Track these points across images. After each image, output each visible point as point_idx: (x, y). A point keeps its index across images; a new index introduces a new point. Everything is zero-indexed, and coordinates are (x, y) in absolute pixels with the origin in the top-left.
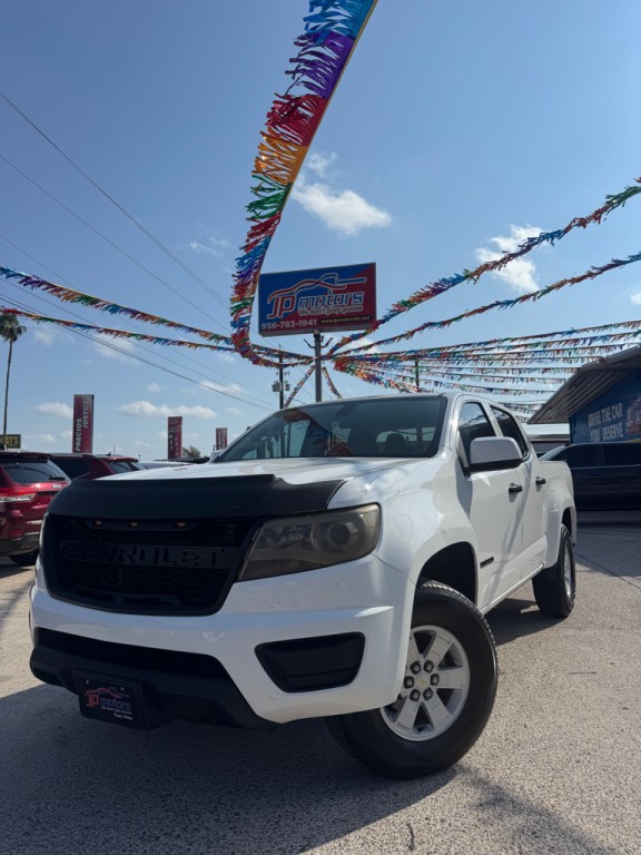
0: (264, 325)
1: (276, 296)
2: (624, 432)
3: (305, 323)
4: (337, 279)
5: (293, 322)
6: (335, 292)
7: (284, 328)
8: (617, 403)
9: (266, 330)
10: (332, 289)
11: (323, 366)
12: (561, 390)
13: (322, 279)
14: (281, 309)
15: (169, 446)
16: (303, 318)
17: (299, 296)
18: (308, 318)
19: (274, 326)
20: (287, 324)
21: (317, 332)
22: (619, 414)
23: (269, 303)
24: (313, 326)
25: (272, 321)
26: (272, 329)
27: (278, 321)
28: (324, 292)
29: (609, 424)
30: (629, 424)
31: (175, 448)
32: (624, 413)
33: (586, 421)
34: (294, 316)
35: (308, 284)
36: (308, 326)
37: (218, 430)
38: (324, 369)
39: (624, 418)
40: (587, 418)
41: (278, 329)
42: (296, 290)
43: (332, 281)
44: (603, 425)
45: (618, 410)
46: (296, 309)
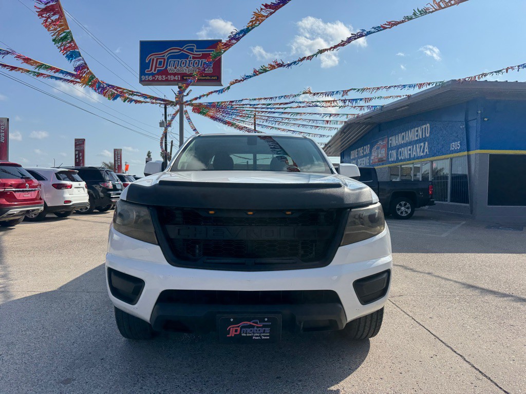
0: (143, 78)
1: (152, 57)
2: (369, 162)
3: (172, 78)
4: (195, 49)
5: (164, 76)
6: (193, 58)
7: (158, 80)
8: (367, 145)
9: (145, 81)
10: (192, 56)
11: (185, 109)
12: (336, 135)
13: (185, 48)
14: (156, 67)
15: (76, 159)
16: (171, 74)
17: (168, 59)
18: (175, 74)
19: (151, 78)
20: (160, 78)
21: (180, 84)
22: (367, 151)
23: (147, 61)
24: (178, 81)
25: (149, 75)
26: (149, 80)
27: (153, 75)
28: (187, 57)
29: (362, 157)
30: (372, 158)
31: (79, 160)
32: (371, 151)
33: (350, 155)
34: (165, 72)
35: (175, 51)
36: (175, 80)
37: (115, 150)
38: (186, 112)
39: (370, 154)
40: (350, 154)
41: (153, 80)
42: (166, 55)
43: (192, 50)
44: (359, 158)
45: (367, 148)
46: (167, 67)
